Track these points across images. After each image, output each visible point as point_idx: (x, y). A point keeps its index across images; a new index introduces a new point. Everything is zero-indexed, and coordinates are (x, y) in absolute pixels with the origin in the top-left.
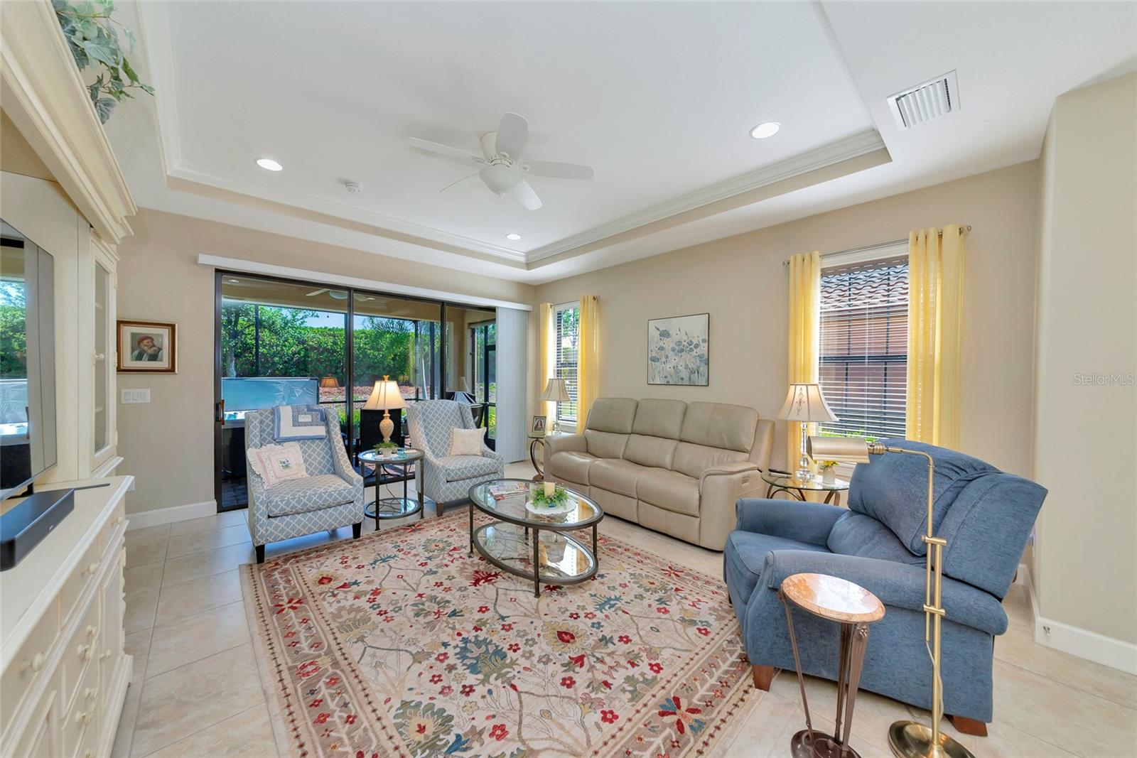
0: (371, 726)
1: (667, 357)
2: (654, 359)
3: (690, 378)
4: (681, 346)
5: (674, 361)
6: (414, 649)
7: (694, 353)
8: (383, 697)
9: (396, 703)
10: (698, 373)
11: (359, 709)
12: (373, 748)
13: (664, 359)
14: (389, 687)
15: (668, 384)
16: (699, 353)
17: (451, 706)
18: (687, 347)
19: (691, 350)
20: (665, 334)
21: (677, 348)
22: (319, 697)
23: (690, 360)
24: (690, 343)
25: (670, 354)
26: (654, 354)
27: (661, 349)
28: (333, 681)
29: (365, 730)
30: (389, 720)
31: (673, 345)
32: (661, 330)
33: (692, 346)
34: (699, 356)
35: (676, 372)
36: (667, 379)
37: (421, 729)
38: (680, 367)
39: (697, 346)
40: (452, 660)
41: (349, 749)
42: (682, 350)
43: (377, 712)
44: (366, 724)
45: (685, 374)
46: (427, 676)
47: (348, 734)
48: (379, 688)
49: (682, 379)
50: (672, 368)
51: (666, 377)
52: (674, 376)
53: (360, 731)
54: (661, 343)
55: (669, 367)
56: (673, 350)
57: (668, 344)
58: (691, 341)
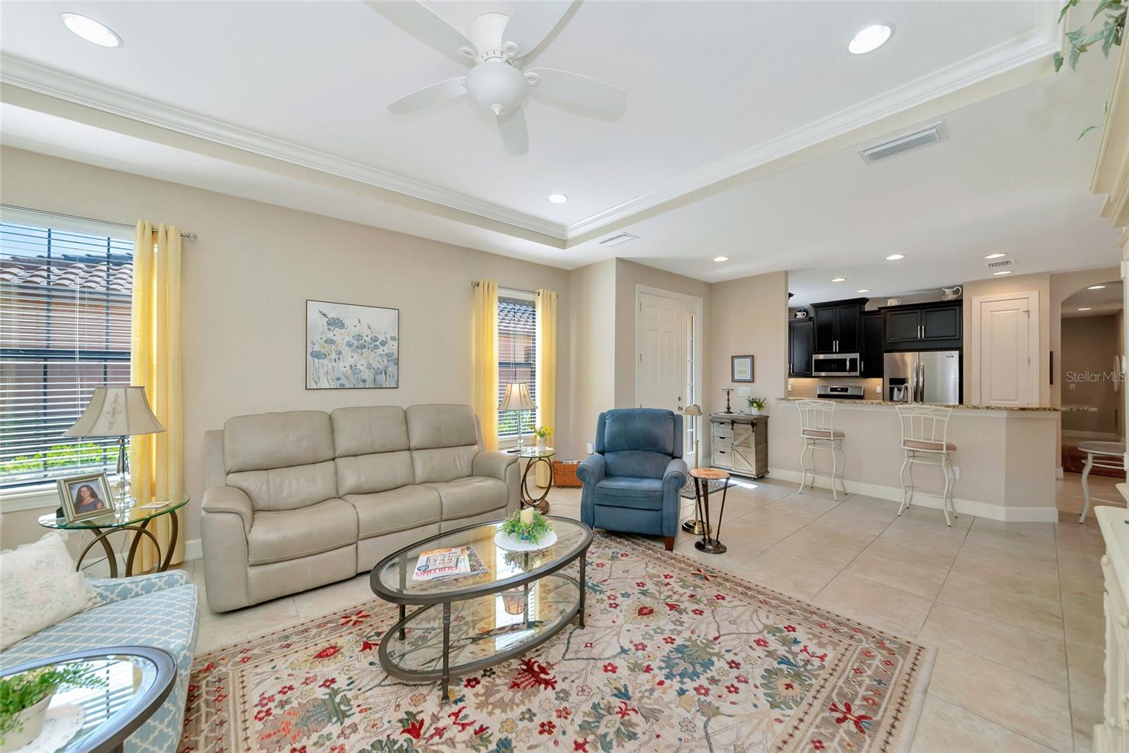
0: (811, 724)
1: (340, 353)
2: (317, 355)
3: (375, 380)
4: (361, 342)
5: (350, 358)
6: (700, 721)
7: (380, 351)
8: (779, 728)
9: (777, 713)
10: (386, 374)
11: (804, 743)
12: (827, 714)
13: (334, 356)
14: (763, 725)
15: (342, 388)
16: (386, 352)
17: (756, 675)
18: (371, 344)
19: (376, 347)
20: (336, 323)
21: (356, 343)
23: (375, 358)
24: (375, 339)
25: (346, 351)
26: (317, 348)
27: (330, 342)
29: (818, 727)
30: (796, 712)
31: (348, 339)
32: (330, 316)
33: (378, 343)
34: (386, 354)
35: (354, 373)
36: (341, 382)
37: (789, 686)
38: (359, 367)
39: (384, 343)
40: (703, 681)
41: (841, 731)
42: (363, 347)
43: (796, 725)
44: (813, 729)
45: (367, 375)
46: (733, 697)
47: (831, 740)
48: (770, 735)
49: (364, 381)
50: (348, 368)
51: (338, 379)
52: (351, 377)
53: (823, 730)
54: (330, 335)
55: (343, 366)
56: (349, 345)
57: (340, 336)
58: (375, 337)
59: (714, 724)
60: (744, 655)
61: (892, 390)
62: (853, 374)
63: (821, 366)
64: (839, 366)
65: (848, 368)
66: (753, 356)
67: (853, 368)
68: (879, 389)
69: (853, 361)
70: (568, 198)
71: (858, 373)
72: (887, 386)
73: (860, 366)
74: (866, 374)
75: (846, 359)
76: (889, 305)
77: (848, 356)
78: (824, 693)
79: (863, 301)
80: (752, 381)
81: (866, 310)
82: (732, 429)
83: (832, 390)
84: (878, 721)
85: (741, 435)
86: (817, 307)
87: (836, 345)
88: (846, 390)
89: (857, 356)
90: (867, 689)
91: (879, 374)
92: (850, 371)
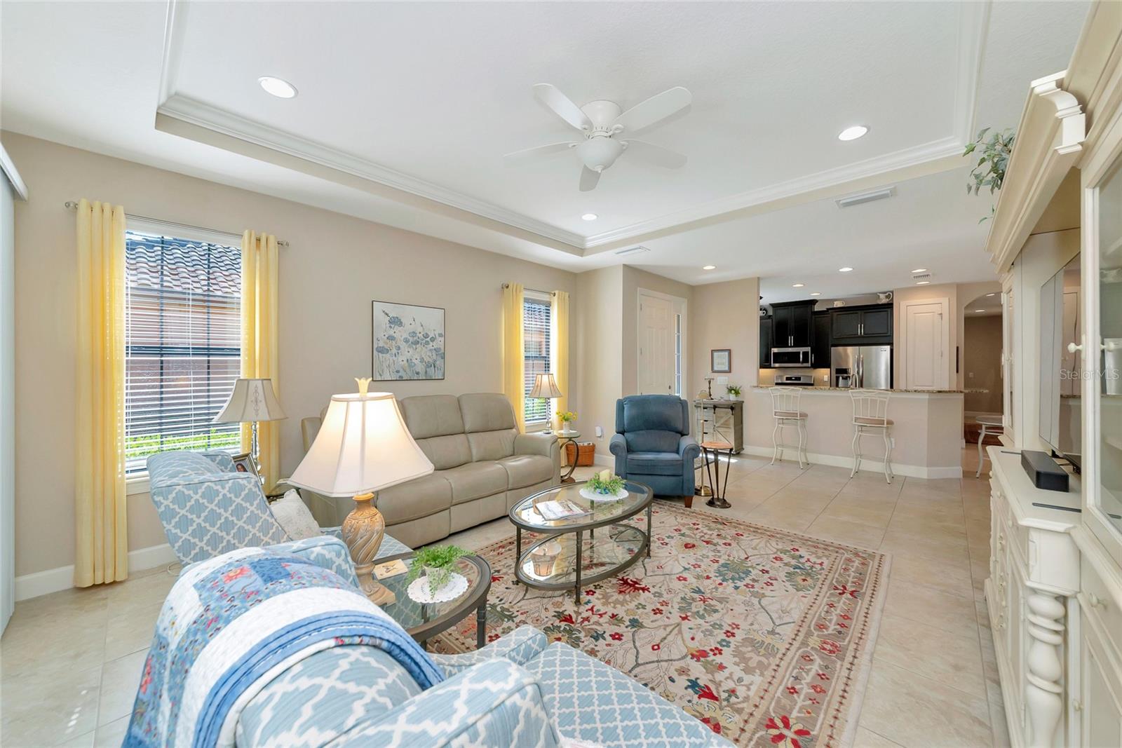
0: (824, 597)
1: (399, 348)
2: (382, 350)
3: (426, 372)
4: (415, 338)
5: (407, 353)
6: (755, 601)
7: (430, 346)
8: (805, 600)
9: (801, 593)
10: (435, 367)
11: (823, 606)
12: (832, 591)
13: (394, 351)
14: (795, 599)
15: (401, 379)
16: (435, 347)
17: (782, 575)
18: (423, 340)
19: (427, 343)
20: (396, 322)
21: (411, 339)
22: (838, 627)
23: (425, 353)
24: (426, 336)
25: (403, 345)
26: (381, 344)
27: (391, 338)
28: (821, 627)
29: (828, 598)
30: (813, 592)
31: (406, 335)
32: (391, 315)
33: (428, 339)
34: (435, 349)
35: (410, 366)
36: (400, 374)
37: (804, 580)
38: (414, 361)
39: (433, 339)
40: (747, 581)
41: (843, 598)
42: (418, 343)
43: (815, 598)
44: (826, 599)
45: (420, 368)
46: (771, 588)
47: (839, 602)
48: (801, 604)
49: (418, 373)
50: (405, 362)
51: (398, 372)
52: (408, 370)
53: (832, 599)
54: (391, 332)
55: (401, 360)
56: (406, 341)
57: (400, 333)
58: (427, 334)
59: (764, 602)
60: (769, 566)
61: (837, 378)
62: (805, 365)
63: (779, 358)
64: (793, 358)
65: (801, 360)
66: (730, 350)
67: (806, 360)
68: (826, 378)
69: (805, 354)
70: (598, 216)
71: (809, 365)
72: (834, 375)
73: (811, 358)
74: (816, 366)
75: (799, 353)
76: (835, 306)
77: (801, 350)
78: (827, 582)
79: (813, 302)
80: (730, 371)
81: (816, 310)
82: (714, 413)
83: (787, 379)
84: (863, 593)
85: (722, 417)
86: (775, 306)
87: (791, 340)
88: (799, 379)
89: (808, 349)
90: (853, 578)
91: (828, 365)
92: (803, 362)
